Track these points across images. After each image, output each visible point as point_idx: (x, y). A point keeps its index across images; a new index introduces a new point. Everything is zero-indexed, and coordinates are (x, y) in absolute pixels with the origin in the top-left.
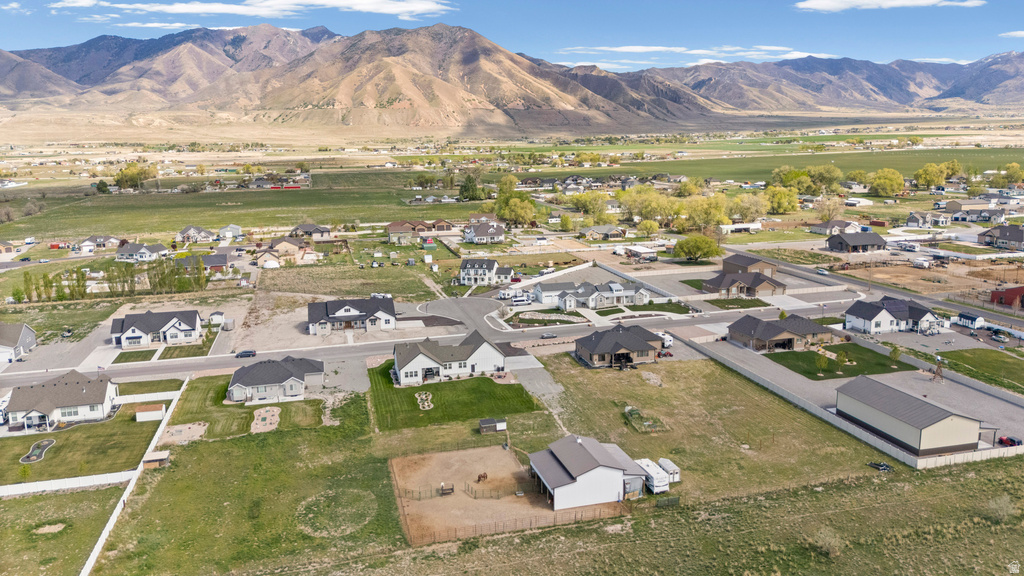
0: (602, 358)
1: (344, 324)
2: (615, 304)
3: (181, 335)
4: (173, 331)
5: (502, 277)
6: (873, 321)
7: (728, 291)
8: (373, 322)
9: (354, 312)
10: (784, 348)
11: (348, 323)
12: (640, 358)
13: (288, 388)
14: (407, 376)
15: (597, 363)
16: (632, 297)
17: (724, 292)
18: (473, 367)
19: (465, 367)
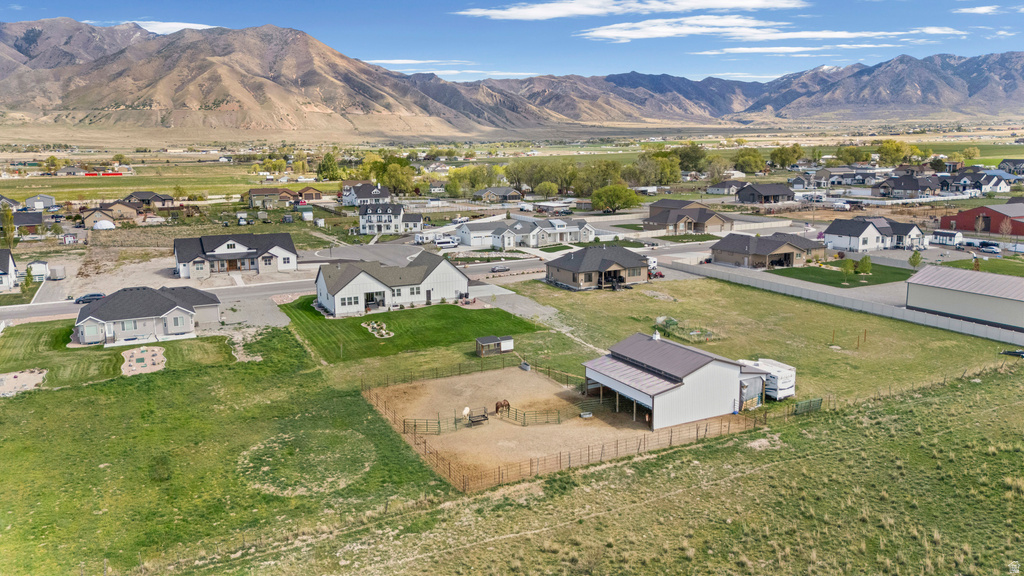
0: (589, 279)
1: (226, 265)
2: (558, 241)
5: (411, 225)
6: (861, 238)
7: (676, 226)
8: (268, 260)
9: (241, 249)
10: (782, 265)
11: (233, 264)
12: (632, 278)
13: (170, 322)
14: (343, 304)
15: (583, 285)
16: (576, 233)
17: (671, 228)
18: (429, 293)
19: (418, 293)
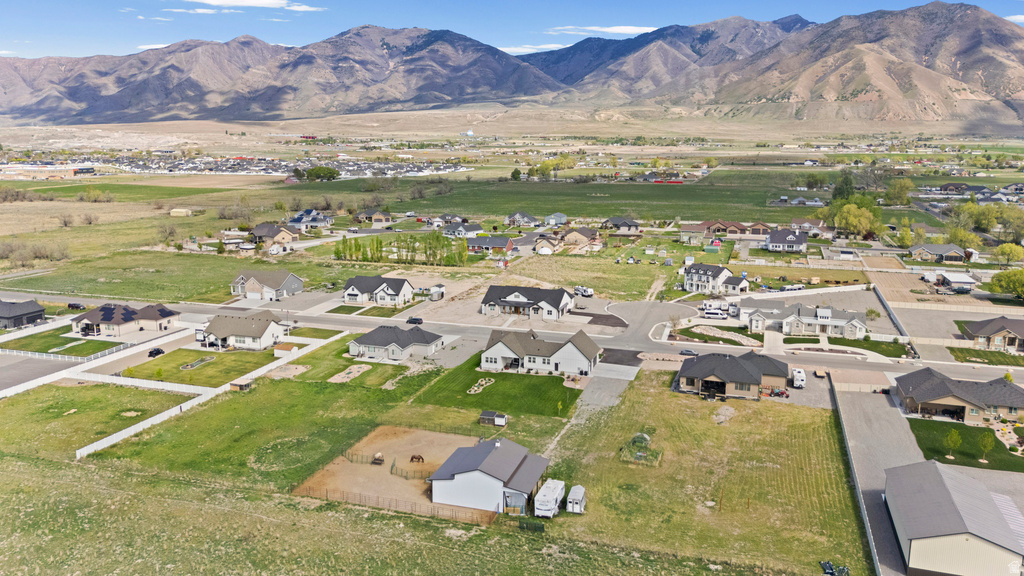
0: (691, 382)
1: (513, 309)
2: (818, 332)
3: (388, 298)
4: (382, 293)
5: (730, 287)
7: (989, 340)
8: (536, 310)
9: (523, 299)
10: (953, 418)
11: (517, 308)
12: (741, 391)
13: (390, 351)
14: (487, 361)
16: (842, 327)
17: (982, 340)
18: (556, 365)
19: (549, 363)
